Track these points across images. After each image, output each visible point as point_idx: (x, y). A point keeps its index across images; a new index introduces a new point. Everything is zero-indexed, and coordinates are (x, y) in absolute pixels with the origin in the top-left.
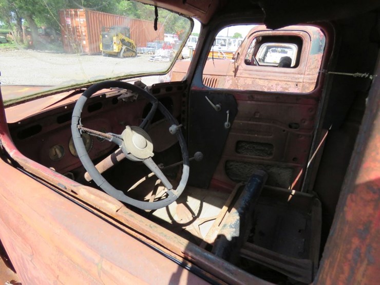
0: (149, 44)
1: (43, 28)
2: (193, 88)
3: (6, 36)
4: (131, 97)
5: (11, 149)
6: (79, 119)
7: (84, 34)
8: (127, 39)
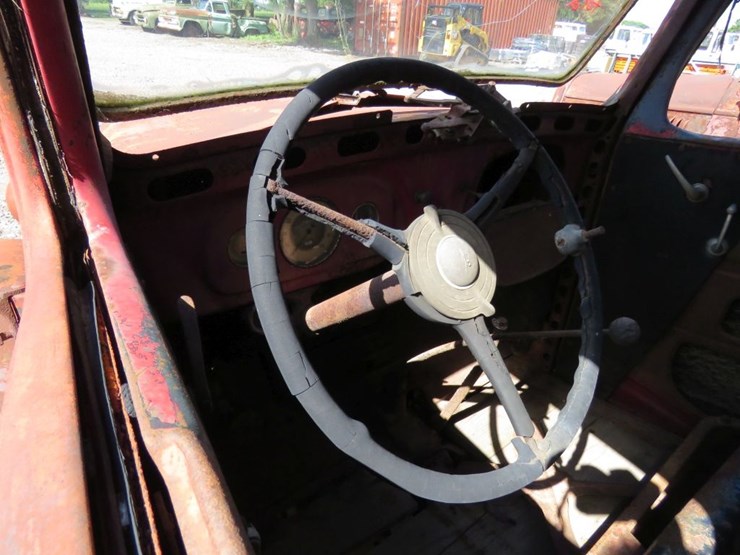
0: (518, 41)
1: (327, 7)
2: (631, 129)
3: (267, 22)
4: (460, 128)
5: (94, 224)
6: (278, 163)
7: (393, 19)
8: (473, 29)
